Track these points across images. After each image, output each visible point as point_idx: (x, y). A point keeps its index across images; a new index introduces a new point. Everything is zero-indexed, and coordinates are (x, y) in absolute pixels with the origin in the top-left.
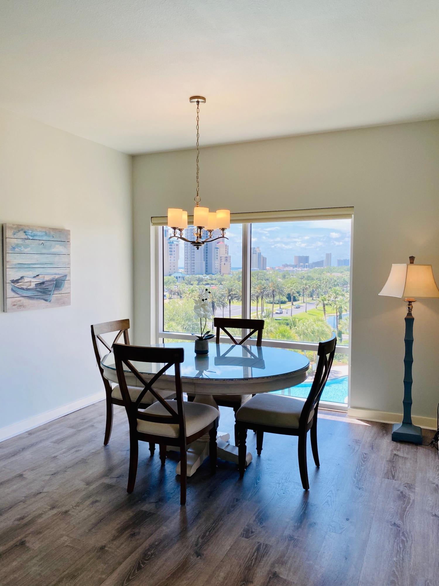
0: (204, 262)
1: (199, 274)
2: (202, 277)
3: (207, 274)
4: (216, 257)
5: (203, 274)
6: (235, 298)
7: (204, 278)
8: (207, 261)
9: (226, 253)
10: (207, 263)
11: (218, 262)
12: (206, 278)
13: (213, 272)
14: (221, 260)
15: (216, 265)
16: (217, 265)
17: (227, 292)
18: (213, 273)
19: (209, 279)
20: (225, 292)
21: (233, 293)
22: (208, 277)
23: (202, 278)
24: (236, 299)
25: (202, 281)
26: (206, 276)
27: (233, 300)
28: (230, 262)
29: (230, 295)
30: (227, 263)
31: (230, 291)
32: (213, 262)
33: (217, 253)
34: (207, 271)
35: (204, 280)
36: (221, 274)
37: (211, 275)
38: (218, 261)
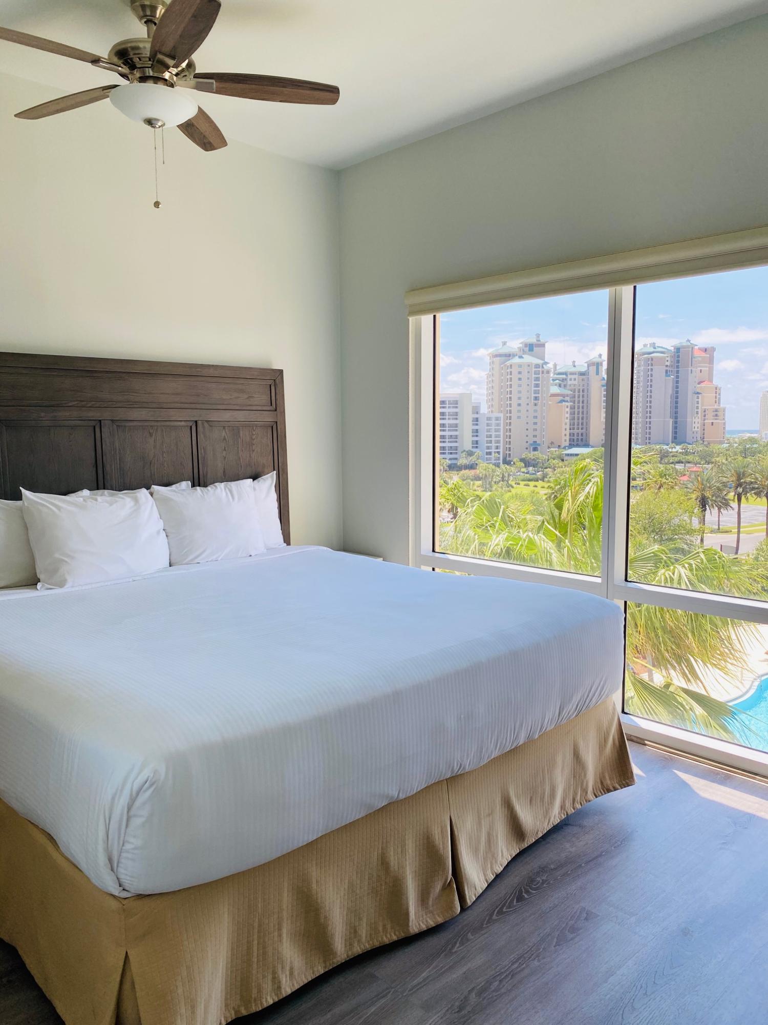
0: (671, 421)
1: (660, 444)
2: (666, 449)
3: (678, 444)
4: (696, 410)
5: (669, 444)
6: (752, 490)
7: (670, 450)
8: (676, 418)
9: (716, 402)
10: (676, 423)
11: (699, 420)
12: (674, 450)
13: (689, 439)
14: (705, 416)
15: (694, 425)
16: (696, 425)
17: (734, 479)
18: (687, 441)
19: (680, 453)
20: (730, 479)
21: (748, 479)
22: (678, 448)
23: (668, 451)
24: (753, 492)
25: (667, 456)
26: (675, 448)
27: (748, 494)
28: (724, 419)
29: (740, 485)
30: (718, 421)
31: (739, 476)
32: (689, 420)
33: (698, 403)
34: (675, 438)
35: (672, 454)
36: (705, 443)
37: (686, 444)
38: (698, 418)
